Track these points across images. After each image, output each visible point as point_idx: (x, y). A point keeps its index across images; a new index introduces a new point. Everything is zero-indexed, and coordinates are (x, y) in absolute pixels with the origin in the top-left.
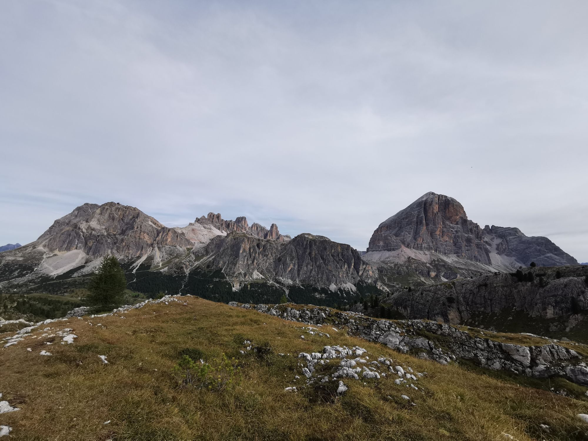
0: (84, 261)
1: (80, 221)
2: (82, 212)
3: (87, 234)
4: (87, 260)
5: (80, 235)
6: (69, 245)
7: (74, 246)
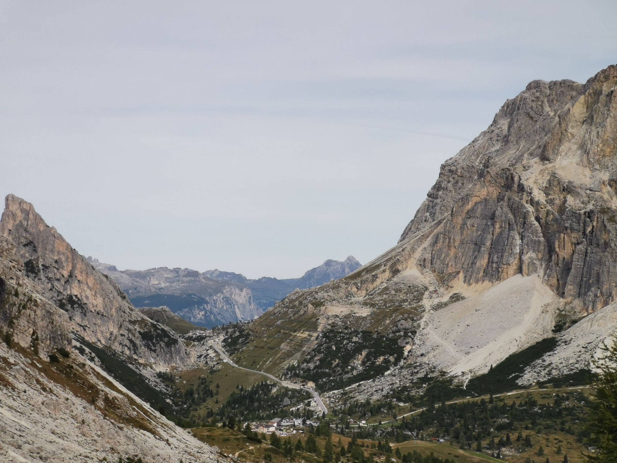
0: (550, 322)
1: (519, 158)
2: (522, 121)
3: (549, 208)
4: (560, 315)
5: (525, 216)
6: (495, 259)
7: (511, 260)
